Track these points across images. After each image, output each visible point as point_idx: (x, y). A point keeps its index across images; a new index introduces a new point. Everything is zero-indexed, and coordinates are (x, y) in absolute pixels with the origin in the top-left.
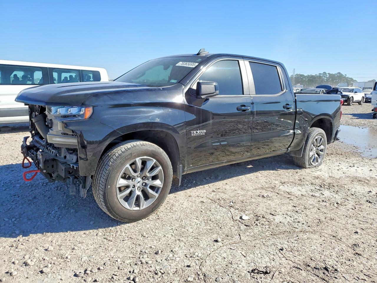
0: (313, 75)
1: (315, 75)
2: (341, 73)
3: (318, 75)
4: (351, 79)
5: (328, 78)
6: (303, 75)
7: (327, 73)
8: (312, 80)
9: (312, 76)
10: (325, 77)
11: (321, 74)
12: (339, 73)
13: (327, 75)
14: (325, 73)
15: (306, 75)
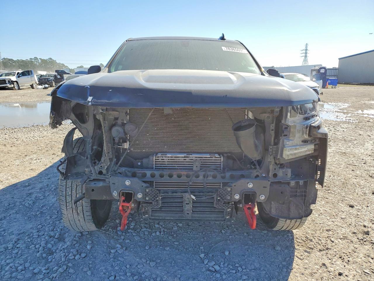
0: (23, 59)
1: (26, 60)
2: (53, 59)
3: (29, 60)
4: (63, 64)
5: (40, 63)
6: (12, 60)
7: (38, 58)
8: (24, 65)
9: (23, 61)
10: (37, 62)
11: (32, 59)
12: (50, 59)
13: (38, 61)
14: (36, 58)
15: (15, 59)
